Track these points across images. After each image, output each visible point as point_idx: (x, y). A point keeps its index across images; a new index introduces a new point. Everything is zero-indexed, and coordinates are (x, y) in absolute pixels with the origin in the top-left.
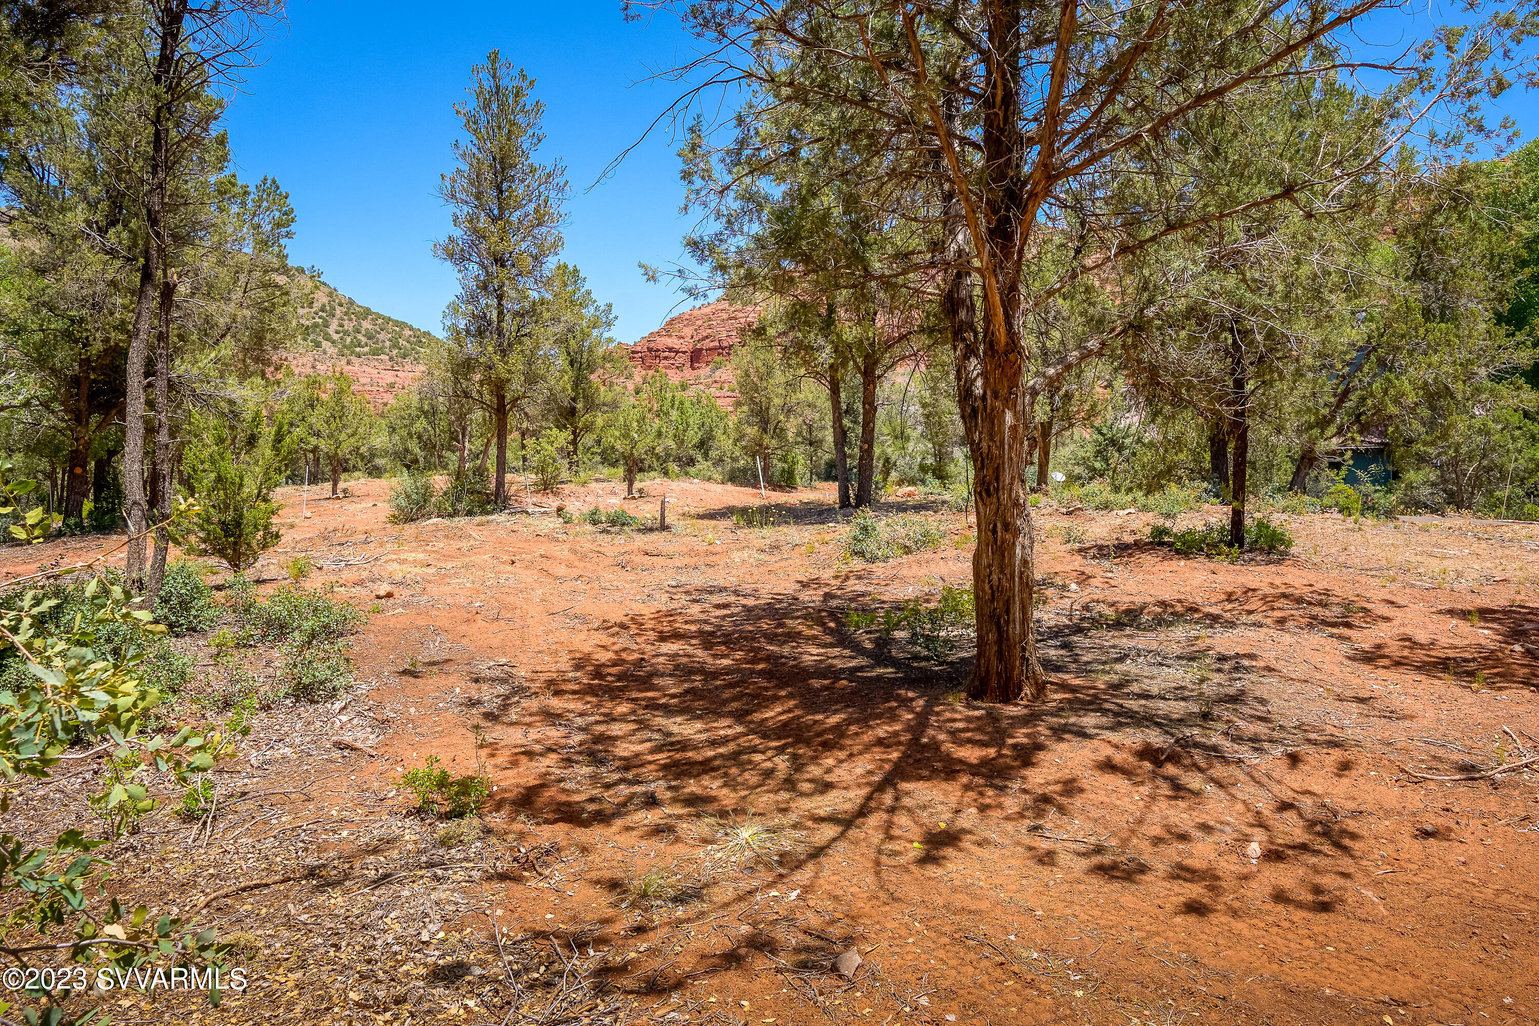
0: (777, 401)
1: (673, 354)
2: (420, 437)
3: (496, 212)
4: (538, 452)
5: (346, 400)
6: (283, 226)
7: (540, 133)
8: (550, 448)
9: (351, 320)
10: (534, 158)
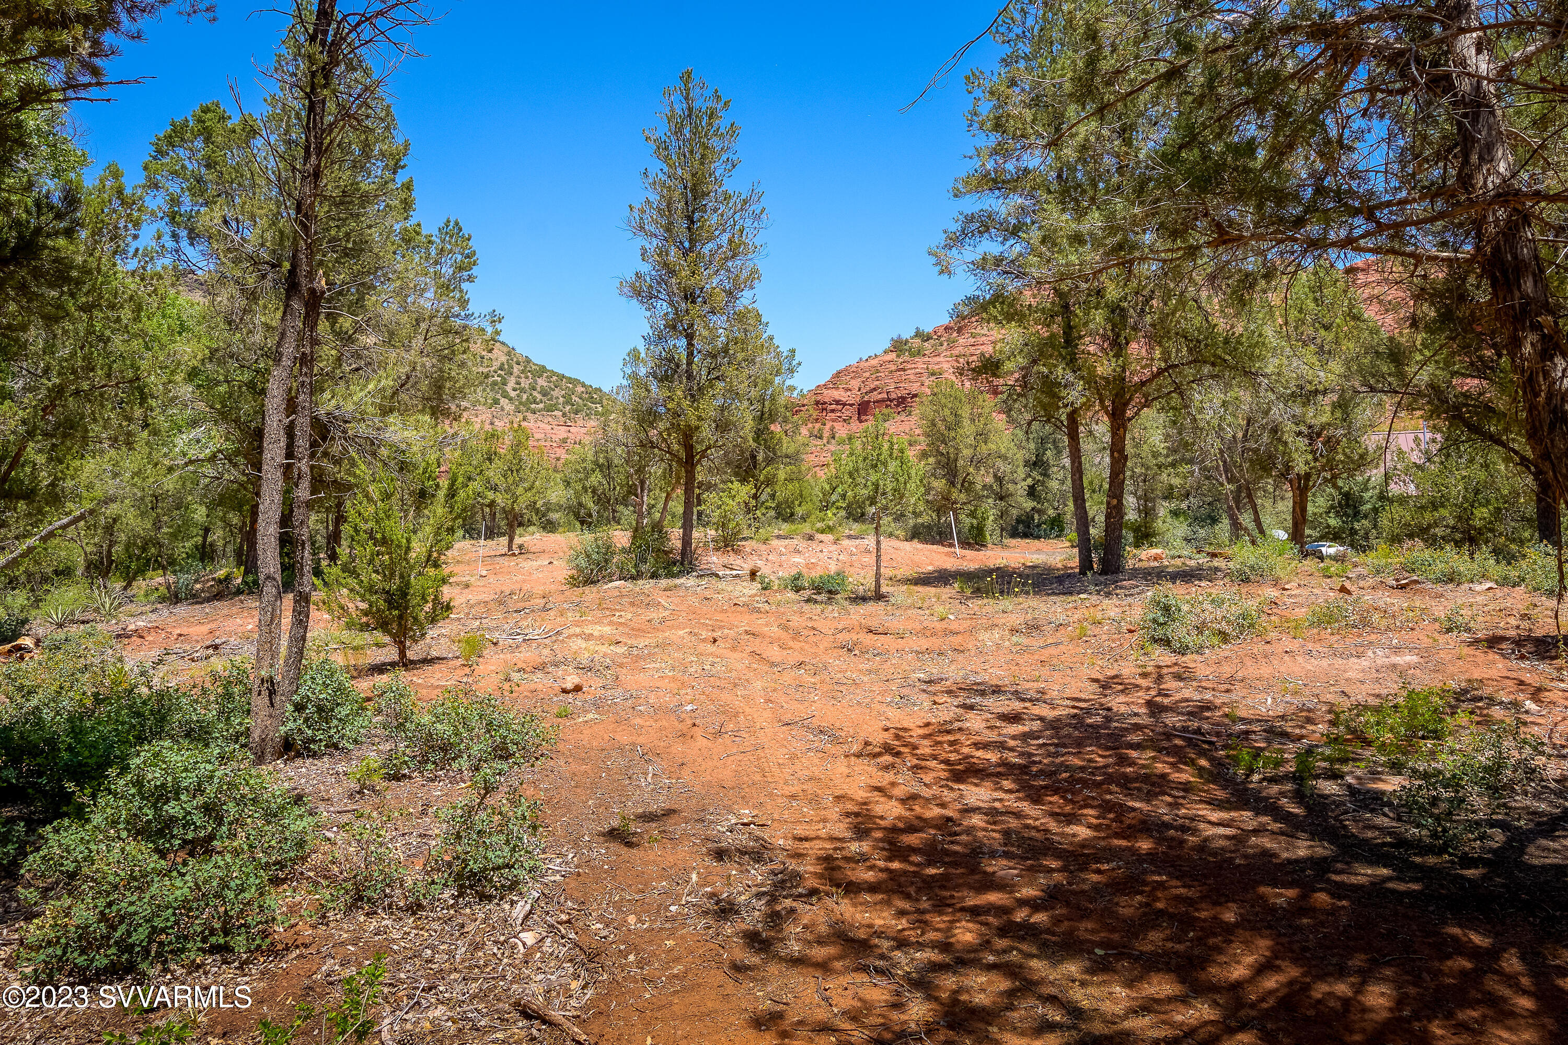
0: (967, 452)
1: (840, 407)
2: (594, 492)
3: (687, 244)
4: (719, 507)
5: (523, 453)
6: (465, 269)
7: (735, 158)
8: (731, 502)
9: (527, 377)
10: (729, 186)
